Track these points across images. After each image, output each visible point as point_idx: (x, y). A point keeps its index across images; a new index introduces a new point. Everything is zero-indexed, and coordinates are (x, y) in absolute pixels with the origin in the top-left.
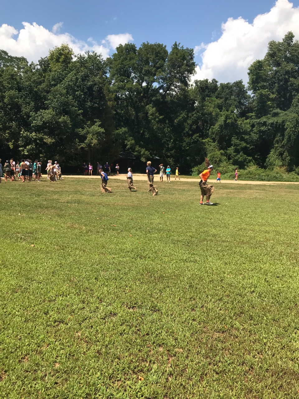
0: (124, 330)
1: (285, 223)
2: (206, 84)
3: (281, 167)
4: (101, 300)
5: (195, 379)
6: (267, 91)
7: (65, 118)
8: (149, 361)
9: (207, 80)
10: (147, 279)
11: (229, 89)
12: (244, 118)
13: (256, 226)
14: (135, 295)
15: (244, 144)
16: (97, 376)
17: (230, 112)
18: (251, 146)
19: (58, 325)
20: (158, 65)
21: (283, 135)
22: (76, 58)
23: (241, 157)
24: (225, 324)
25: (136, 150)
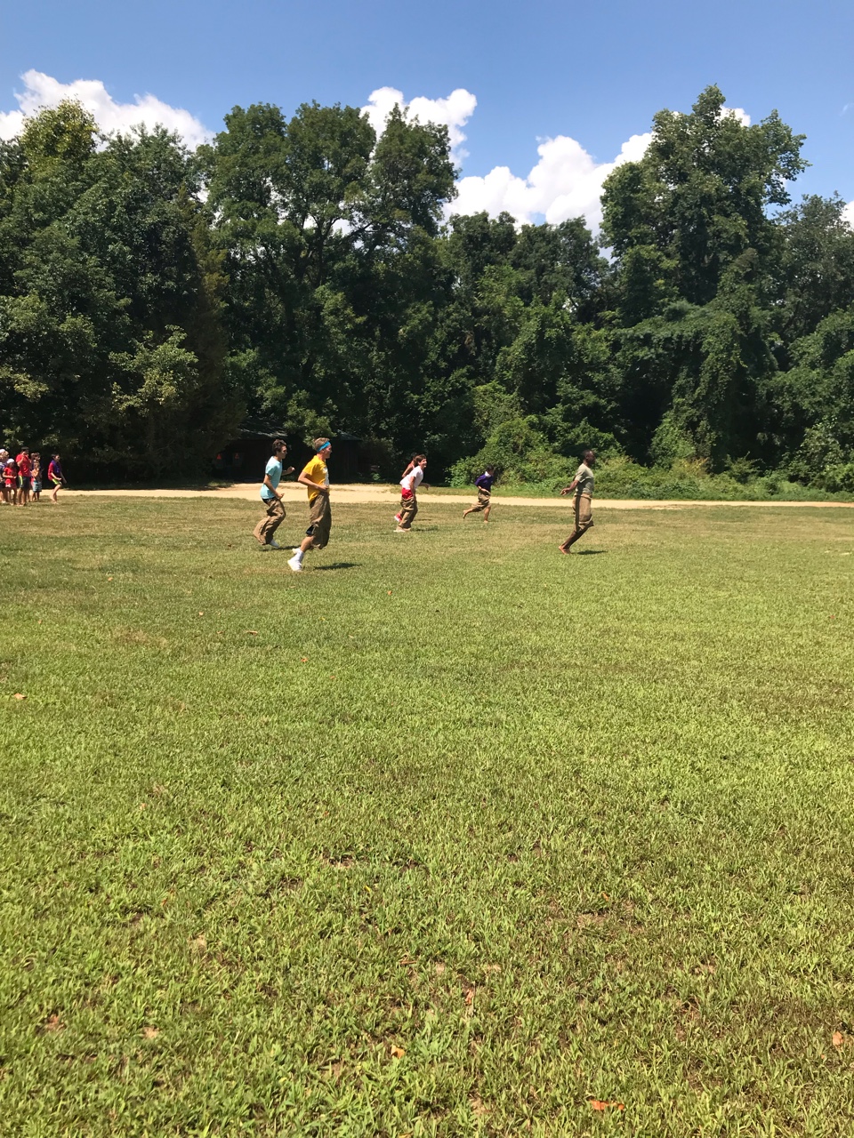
0: (330, 924)
1: (722, 611)
2: (482, 228)
3: (691, 459)
4: (248, 844)
5: (547, 1041)
6: (655, 250)
7: (79, 321)
8: (411, 1004)
9: (484, 216)
10: (370, 778)
11: (549, 243)
12: (592, 324)
13: (644, 621)
14: (343, 826)
15: (591, 398)
16: (272, 1054)
17: (552, 306)
18: (609, 402)
19: (134, 921)
20: (348, 170)
21: (695, 372)
22: (106, 144)
23: (582, 432)
24: (603, 889)
25: (290, 414)
